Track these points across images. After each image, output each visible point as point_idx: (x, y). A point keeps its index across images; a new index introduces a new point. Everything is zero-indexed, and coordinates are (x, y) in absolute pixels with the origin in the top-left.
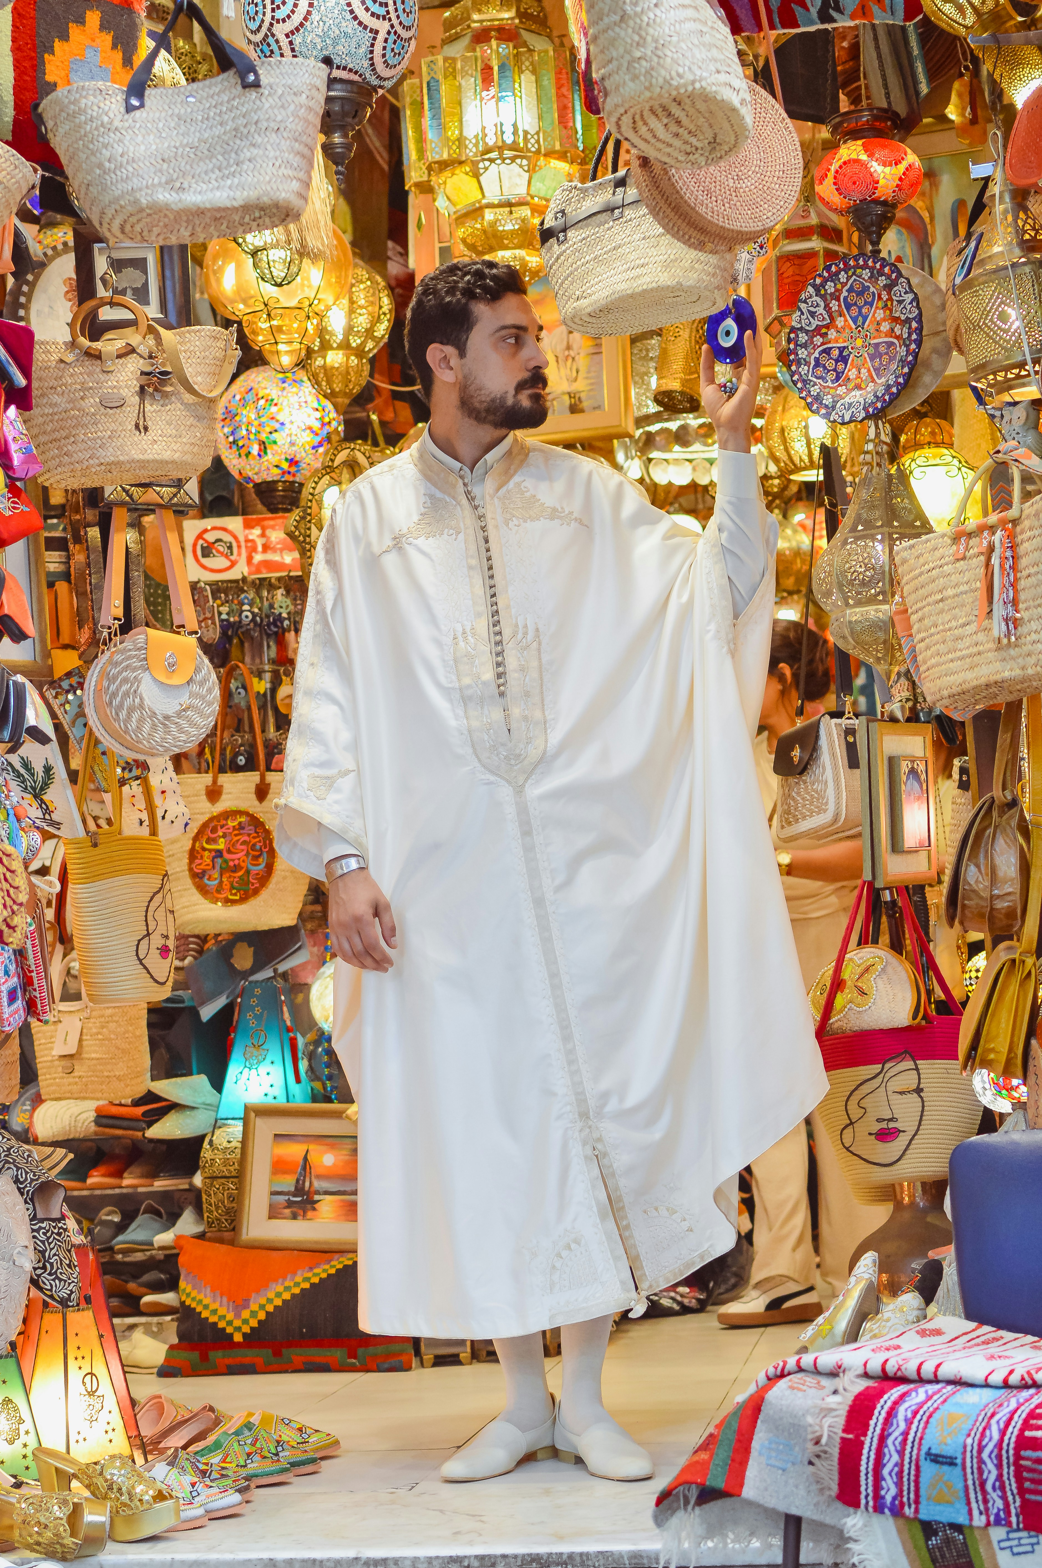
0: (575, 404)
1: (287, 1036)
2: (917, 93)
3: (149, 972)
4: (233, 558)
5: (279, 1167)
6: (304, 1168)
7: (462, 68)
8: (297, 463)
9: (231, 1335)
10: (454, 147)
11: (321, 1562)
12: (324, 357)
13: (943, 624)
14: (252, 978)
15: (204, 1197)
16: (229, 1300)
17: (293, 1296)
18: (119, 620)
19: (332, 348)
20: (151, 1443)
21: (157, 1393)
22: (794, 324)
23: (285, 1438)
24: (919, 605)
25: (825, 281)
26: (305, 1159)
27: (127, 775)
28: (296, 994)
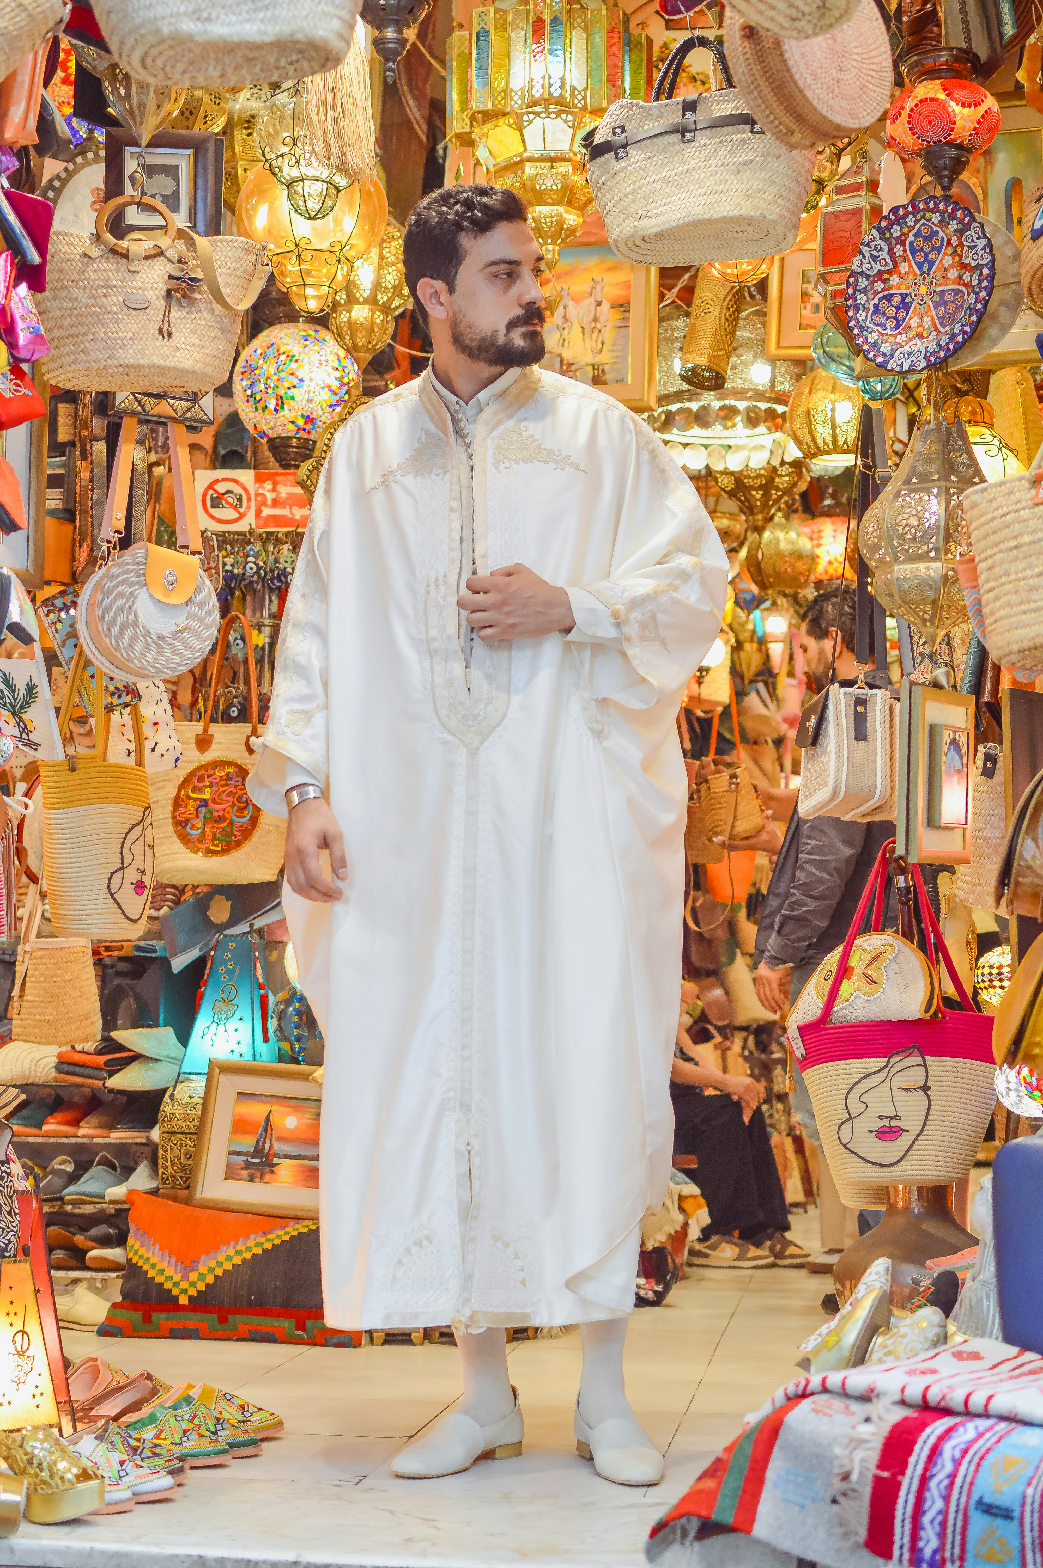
0: (598, 376)
1: (257, 994)
2: (1001, 36)
3: (120, 908)
4: (242, 510)
5: (240, 1126)
6: (266, 1130)
7: (514, 20)
8: (313, 420)
9: (177, 1298)
10: (499, 98)
11: (257, 1563)
12: (350, 311)
13: (1016, 573)
14: (226, 932)
15: (161, 1152)
16: (177, 1262)
17: (244, 1260)
18: (120, 533)
19: (358, 302)
20: (83, 1410)
21: (94, 1355)
22: (854, 267)
23: (225, 1415)
24: (989, 552)
25: (891, 224)
26: (268, 1120)
27: (115, 701)
28: (271, 951)
